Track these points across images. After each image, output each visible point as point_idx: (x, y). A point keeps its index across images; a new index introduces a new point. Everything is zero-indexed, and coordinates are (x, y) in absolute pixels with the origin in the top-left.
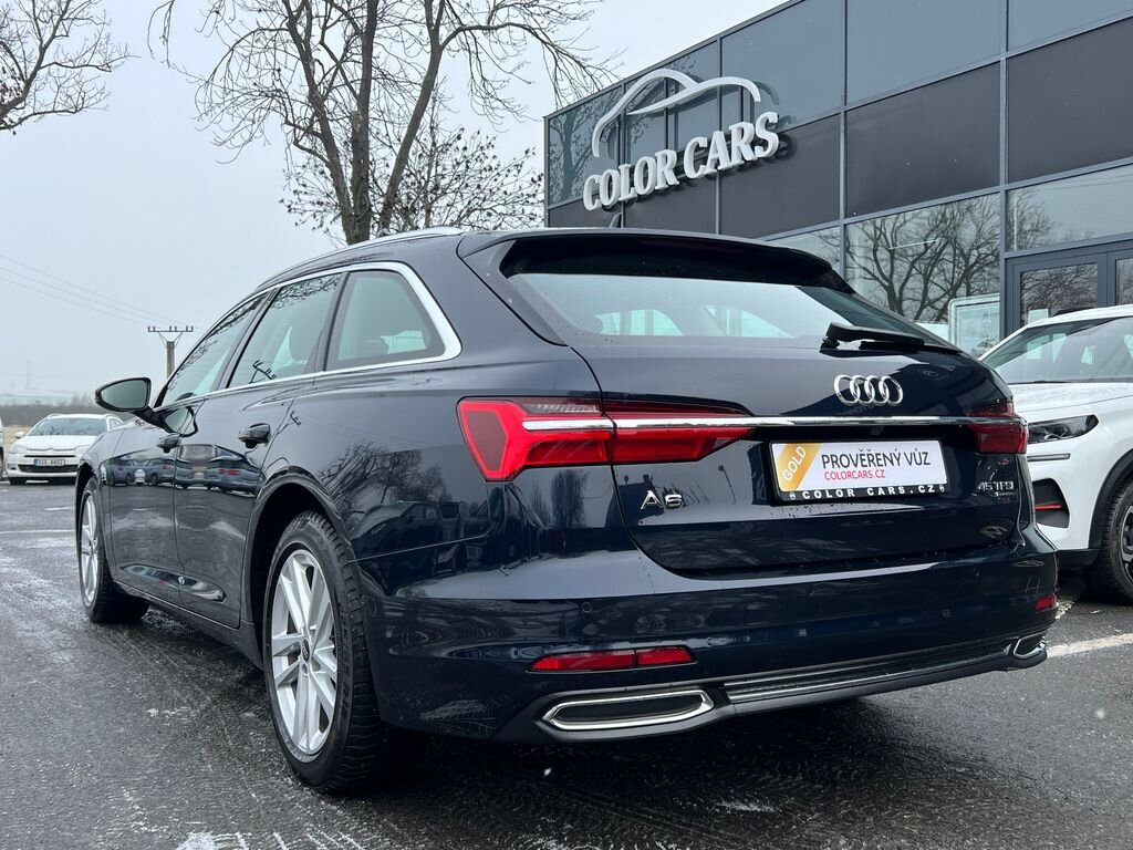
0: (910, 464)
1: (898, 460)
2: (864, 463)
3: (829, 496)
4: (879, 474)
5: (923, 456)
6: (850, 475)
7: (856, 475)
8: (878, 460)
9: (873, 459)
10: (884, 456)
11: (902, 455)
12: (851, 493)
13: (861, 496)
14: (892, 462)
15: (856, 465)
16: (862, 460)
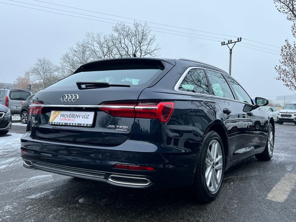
0: (83, 118)
1: (79, 116)
2: (70, 117)
3: (58, 124)
4: (73, 120)
5: (87, 116)
6: (65, 119)
7: (67, 120)
8: (74, 116)
9: (73, 116)
10: (76, 115)
11: (81, 116)
12: (64, 124)
13: (66, 125)
14: (77, 117)
15: (68, 117)
16: (70, 116)
